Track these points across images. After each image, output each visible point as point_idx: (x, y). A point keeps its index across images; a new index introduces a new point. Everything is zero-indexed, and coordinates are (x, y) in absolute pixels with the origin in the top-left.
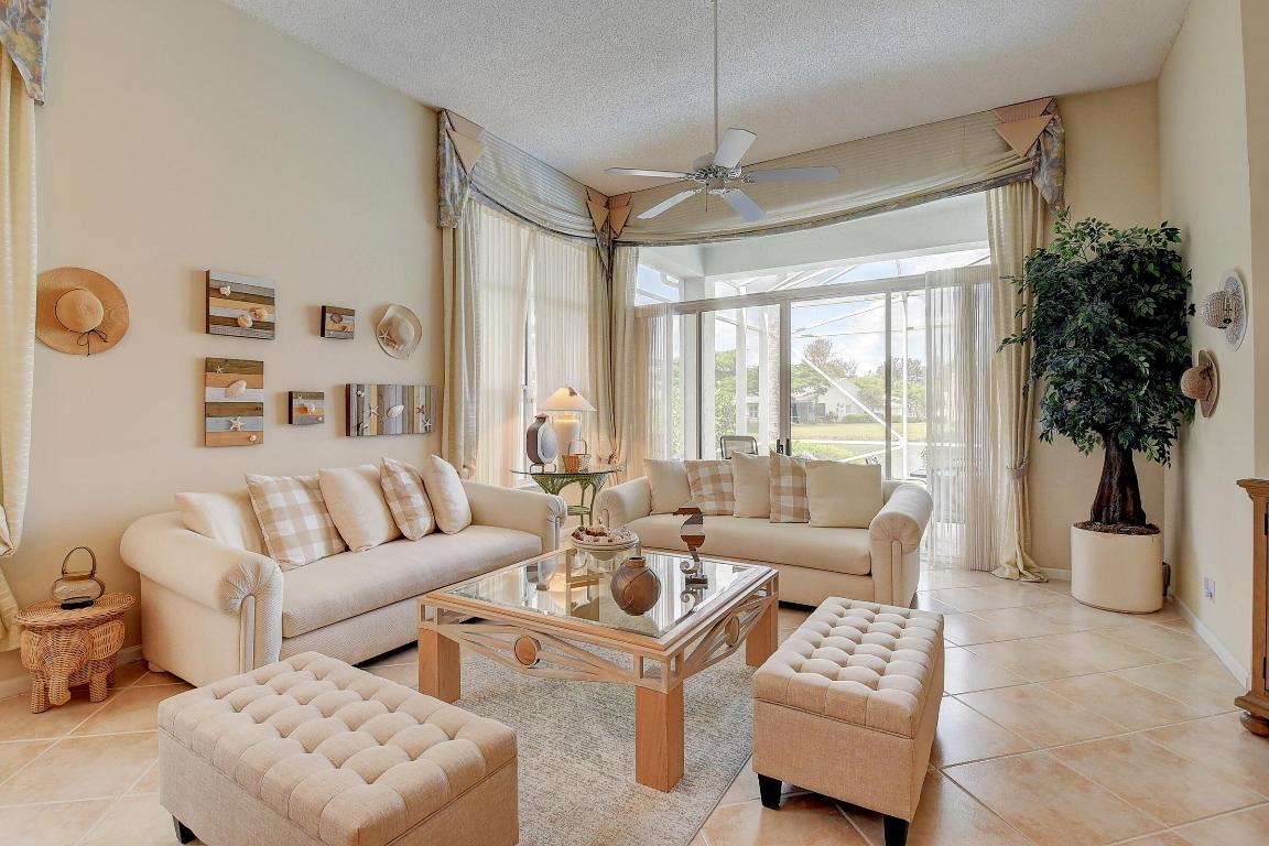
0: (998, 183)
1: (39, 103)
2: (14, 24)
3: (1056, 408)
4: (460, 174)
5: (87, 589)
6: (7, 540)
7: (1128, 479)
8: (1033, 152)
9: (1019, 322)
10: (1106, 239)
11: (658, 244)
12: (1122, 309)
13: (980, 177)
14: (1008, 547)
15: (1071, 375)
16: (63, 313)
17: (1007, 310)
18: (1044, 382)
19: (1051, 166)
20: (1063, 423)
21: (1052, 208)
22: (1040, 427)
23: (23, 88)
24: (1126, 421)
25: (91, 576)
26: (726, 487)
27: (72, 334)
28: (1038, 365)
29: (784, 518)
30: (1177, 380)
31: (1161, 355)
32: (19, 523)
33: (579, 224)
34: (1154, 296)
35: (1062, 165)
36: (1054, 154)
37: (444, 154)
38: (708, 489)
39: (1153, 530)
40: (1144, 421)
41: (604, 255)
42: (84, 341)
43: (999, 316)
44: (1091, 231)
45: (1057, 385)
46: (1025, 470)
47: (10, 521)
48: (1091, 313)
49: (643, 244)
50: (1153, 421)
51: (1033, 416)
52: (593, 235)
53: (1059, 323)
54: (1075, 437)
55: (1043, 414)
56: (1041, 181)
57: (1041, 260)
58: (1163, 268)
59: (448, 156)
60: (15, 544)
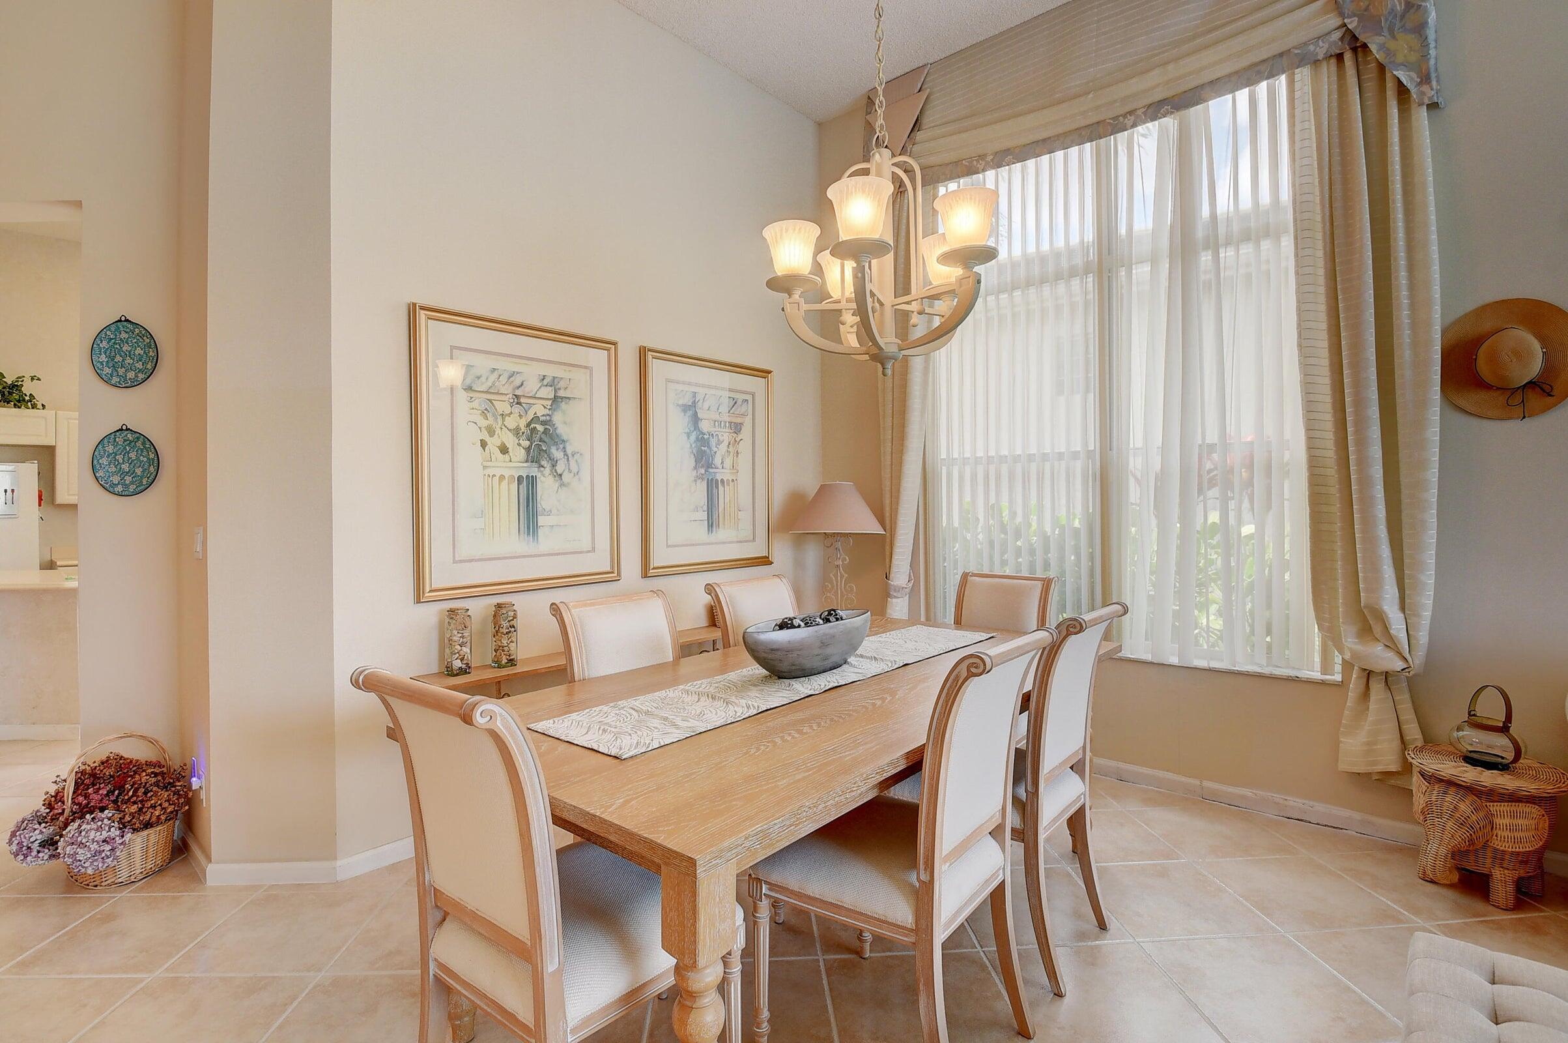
1: (1433, 106)
2: (1391, 31)
5: (1499, 745)
6: (1407, 656)
16: (1483, 367)
23: (1412, 98)
25: (1504, 729)
27: (1499, 392)
32: (1423, 637)
42: (1518, 398)
47: (1410, 633)
60: (1418, 660)
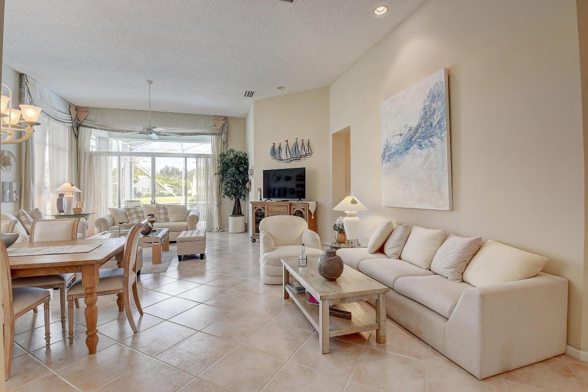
0: (213, 134)
3: (226, 190)
4: (29, 99)
7: (239, 205)
8: (221, 129)
9: (218, 170)
10: (235, 153)
11: (101, 129)
12: (238, 169)
13: (210, 132)
14: (216, 225)
15: (228, 183)
17: (216, 167)
18: (223, 184)
19: (225, 133)
20: (227, 194)
21: (225, 143)
22: (223, 195)
24: (238, 193)
26: (141, 215)
28: (222, 180)
29: (162, 221)
30: (245, 185)
31: (244, 179)
33: (66, 117)
34: (243, 167)
35: (227, 134)
36: (226, 131)
37: (24, 92)
38: (134, 216)
39: (243, 215)
40: (241, 193)
41: (75, 129)
43: (214, 169)
44: (232, 151)
45: (226, 185)
46: (219, 205)
48: (232, 170)
49: (95, 128)
50: (243, 193)
51: (221, 192)
52: (71, 122)
53: (226, 170)
54: (230, 196)
55: (223, 191)
56: (223, 136)
57: (223, 155)
58: (245, 161)
59: (26, 92)
